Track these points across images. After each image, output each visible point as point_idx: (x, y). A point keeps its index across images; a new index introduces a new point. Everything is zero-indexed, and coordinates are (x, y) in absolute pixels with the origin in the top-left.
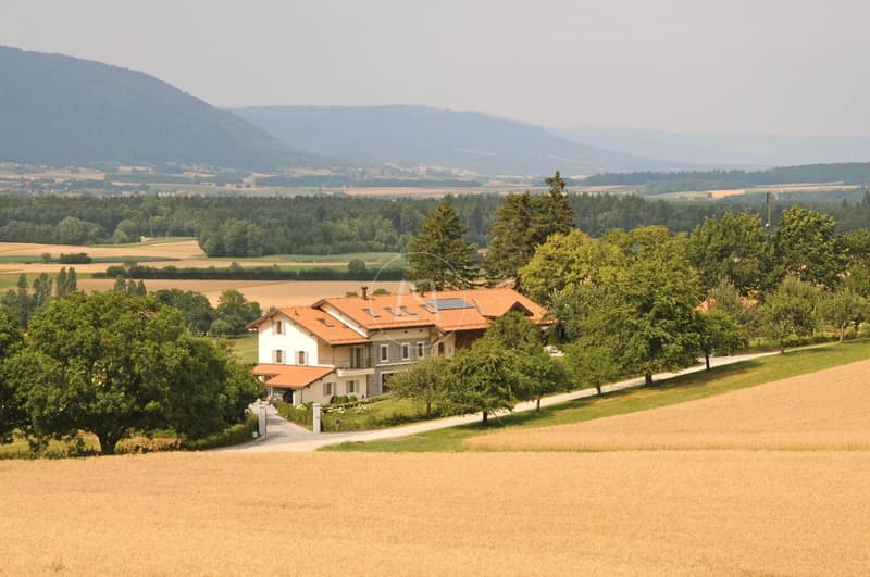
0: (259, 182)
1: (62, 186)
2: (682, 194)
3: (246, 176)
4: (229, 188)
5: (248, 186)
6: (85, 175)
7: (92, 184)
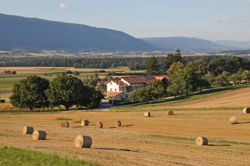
0: (146, 55)
1: (104, 56)
2: (241, 55)
3: (143, 53)
4: (139, 56)
5: (143, 55)
6: (108, 54)
7: (110, 55)
